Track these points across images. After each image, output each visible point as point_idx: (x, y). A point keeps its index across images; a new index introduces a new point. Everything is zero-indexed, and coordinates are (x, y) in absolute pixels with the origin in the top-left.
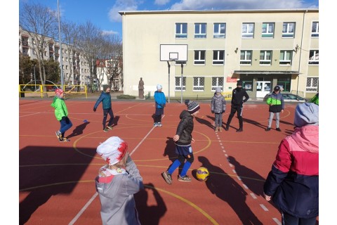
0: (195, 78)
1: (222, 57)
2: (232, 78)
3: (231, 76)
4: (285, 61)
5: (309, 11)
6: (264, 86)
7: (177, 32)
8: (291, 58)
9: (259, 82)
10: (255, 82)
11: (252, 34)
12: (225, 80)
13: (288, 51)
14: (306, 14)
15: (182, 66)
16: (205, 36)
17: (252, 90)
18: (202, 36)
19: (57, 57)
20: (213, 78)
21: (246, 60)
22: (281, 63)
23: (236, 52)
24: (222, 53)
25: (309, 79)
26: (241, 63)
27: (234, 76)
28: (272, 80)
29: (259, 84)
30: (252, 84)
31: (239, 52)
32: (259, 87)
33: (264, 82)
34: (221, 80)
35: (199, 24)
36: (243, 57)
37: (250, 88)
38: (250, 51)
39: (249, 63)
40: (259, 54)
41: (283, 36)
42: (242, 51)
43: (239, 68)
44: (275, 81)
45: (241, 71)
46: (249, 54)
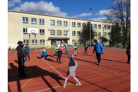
0: (32, 40)
1: (43, 32)
2: (48, 40)
3: (47, 39)
4: (65, 34)
5: (71, 19)
6: (59, 43)
7: (23, 21)
8: (67, 33)
9: (58, 41)
10: (56, 41)
11: (54, 24)
12: (45, 41)
13: (66, 31)
14: (70, 19)
15: (35, 36)
22: (64, 35)
23: (49, 30)
25: (73, 40)
26: (51, 34)
28: (62, 41)
30: (55, 42)
31: (50, 30)
32: (58, 43)
33: (59, 42)
34: (44, 41)
36: (51, 32)
37: (55, 44)
38: (54, 30)
39: (54, 34)
40: (57, 32)
41: (64, 26)
42: (51, 30)
43: (50, 36)
44: (63, 41)
45: (51, 38)
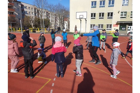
1: (112, 15)
2: (116, 25)
3: (115, 24)
7: (92, 6)
11: (127, 4)
12: (112, 26)
16: (104, 6)
17: (125, 30)
18: (103, 7)
19: (49, 17)
20: (107, 25)
21: (123, 16)
23: (118, 13)
24: (112, 13)
26: (121, 18)
27: (117, 24)
29: (129, 27)
30: (126, 27)
31: (120, 12)
32: (129, 29)
35: (102, 1)
36: (122, 15)
37: (125, 29)
39: (125, 18)
42: (122, 12)
43: (120, 20)
45: (120, 22)
46: (125, 13)
